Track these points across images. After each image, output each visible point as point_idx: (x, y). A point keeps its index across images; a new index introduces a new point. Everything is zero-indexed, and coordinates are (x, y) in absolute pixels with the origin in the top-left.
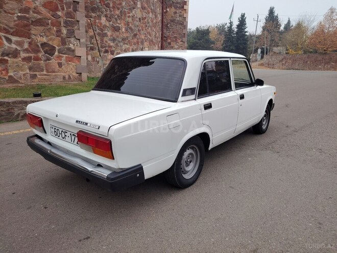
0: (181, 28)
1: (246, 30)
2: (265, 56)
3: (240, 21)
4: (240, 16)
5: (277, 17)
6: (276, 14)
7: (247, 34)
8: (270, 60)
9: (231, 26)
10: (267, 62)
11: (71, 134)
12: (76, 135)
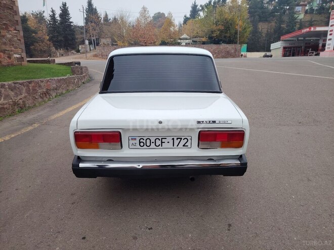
0: (10, 14)
1: (71, 20)
2: (96, 47)
3: (62, 10)
4: (61, 5)
5: (95, 9)
6: (94, 7)
7: (72, 24)
8: (103, 51)
9: (54, 15)
10: (100, 53)
11: (173, 139)
12: (183, 138)
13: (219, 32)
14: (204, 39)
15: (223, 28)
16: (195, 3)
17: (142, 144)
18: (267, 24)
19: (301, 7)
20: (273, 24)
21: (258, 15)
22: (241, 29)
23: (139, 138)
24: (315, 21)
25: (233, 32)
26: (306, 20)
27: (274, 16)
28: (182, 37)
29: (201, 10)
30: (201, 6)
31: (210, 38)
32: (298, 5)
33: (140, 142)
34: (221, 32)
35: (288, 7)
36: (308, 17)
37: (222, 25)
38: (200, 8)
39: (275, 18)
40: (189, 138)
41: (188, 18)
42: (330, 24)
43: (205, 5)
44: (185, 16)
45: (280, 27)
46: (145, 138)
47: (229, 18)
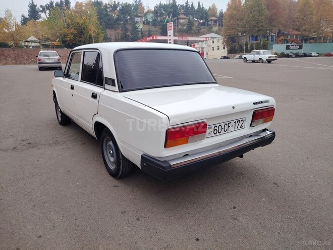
11: (235, 122)
12: (241, 120)
13: (72, 36)
14: (56, 43)
15: (76, 32)
16: (33, 3)
17: (215, 132)
18: (114, 31)
19: (139, 18)
20: (119, 31)
21: (105, 22)
22: (95, 34)
23: (213, 127)
24: (152, 31)
25: (88, 36)
26: (145, 30)
27: (119, 24)
28: (29, 39)
29: (41, 11)
30: (41, 6)
31: (64, 42)
32: (137, 16)
33: (214, 130)
34: (74, 36)
35: (129, 17)
36: (146, 28)
37: (74, 29)
38: (41, 9)
39: (119, 26)
40: (244, 119)
41: (26, 18)
42: (168, 34)
43: (46, 6)
44: (23, 16)
45: (126, 35)
46: (218, 125)
47: (81, 22)
